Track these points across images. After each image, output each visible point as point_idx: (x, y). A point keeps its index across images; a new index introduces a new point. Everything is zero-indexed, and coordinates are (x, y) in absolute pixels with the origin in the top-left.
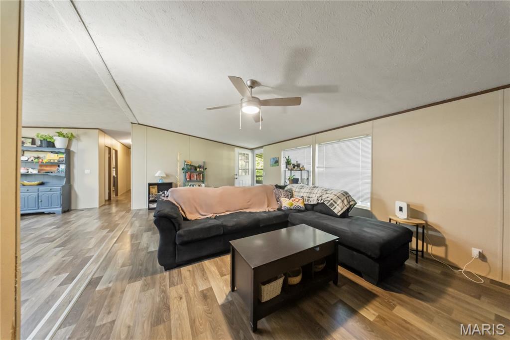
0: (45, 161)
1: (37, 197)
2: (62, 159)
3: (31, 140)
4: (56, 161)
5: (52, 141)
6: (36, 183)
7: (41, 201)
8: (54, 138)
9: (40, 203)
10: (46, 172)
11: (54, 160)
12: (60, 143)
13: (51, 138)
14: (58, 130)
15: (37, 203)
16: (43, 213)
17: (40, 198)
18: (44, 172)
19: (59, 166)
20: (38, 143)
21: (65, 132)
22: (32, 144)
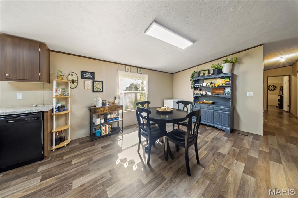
0: (216, 85)
1: (212, 113)
2: (228, 83)
3: (208, 71)
4: (224, 85)
5: (221, 68)
6: (211, 102)
7: (215, 118)
8: (222, 65)
9: (214, 119)
10: (217, 95)
11: (222, 84)
12: (226, 69)
13: (220, 66)
14: (225, 58)
15: (212, 119)
16: (216, 128)
17: (214, 115)
18: (216, 94)
19: (225, 89)
20: (212, 72)
21: (229, 58)
22: (208, 74)
